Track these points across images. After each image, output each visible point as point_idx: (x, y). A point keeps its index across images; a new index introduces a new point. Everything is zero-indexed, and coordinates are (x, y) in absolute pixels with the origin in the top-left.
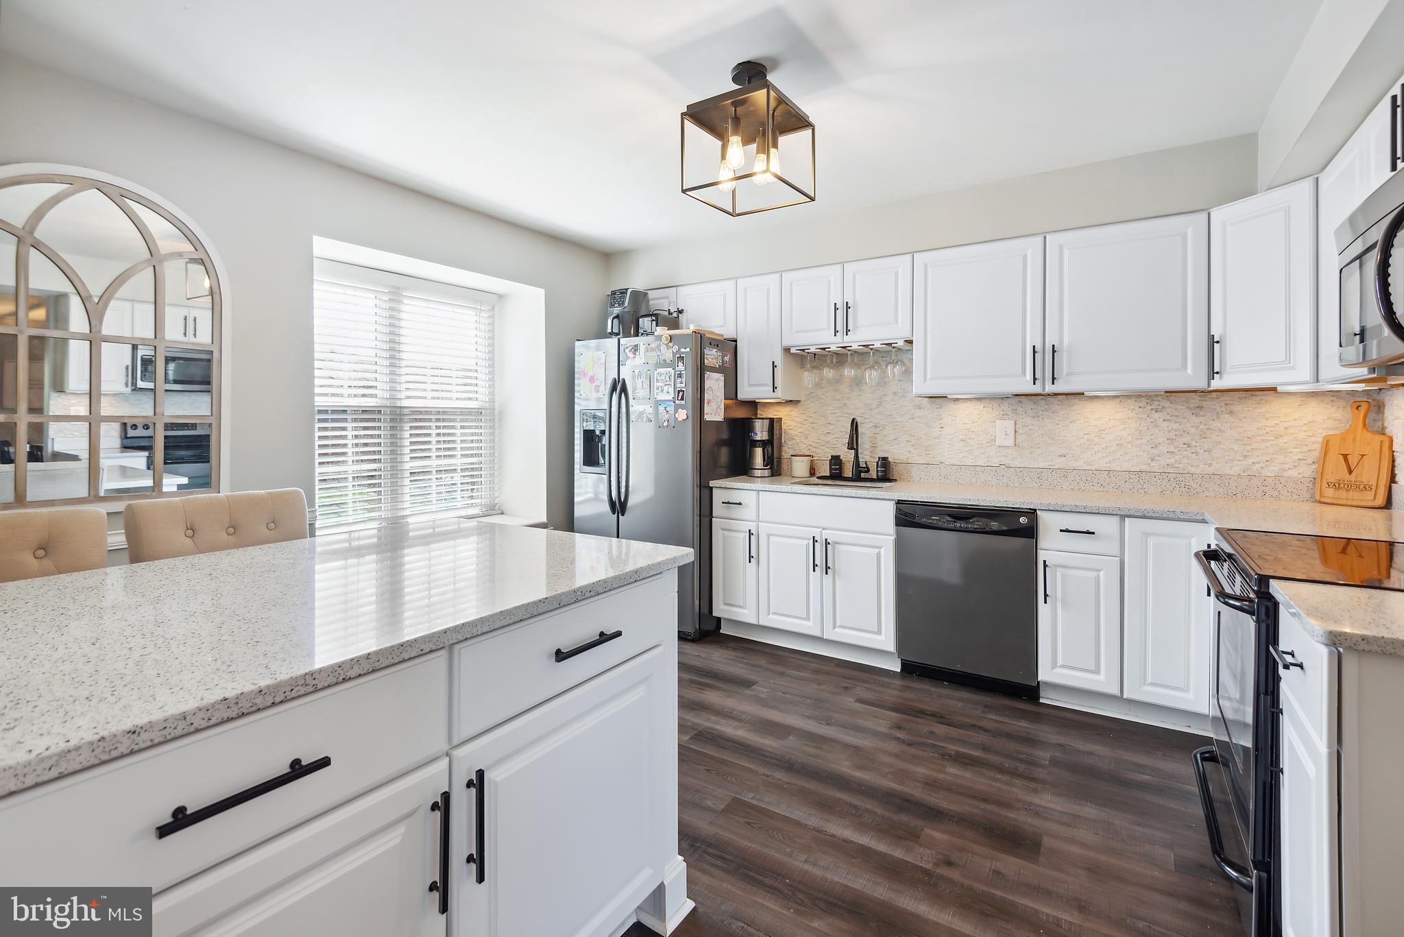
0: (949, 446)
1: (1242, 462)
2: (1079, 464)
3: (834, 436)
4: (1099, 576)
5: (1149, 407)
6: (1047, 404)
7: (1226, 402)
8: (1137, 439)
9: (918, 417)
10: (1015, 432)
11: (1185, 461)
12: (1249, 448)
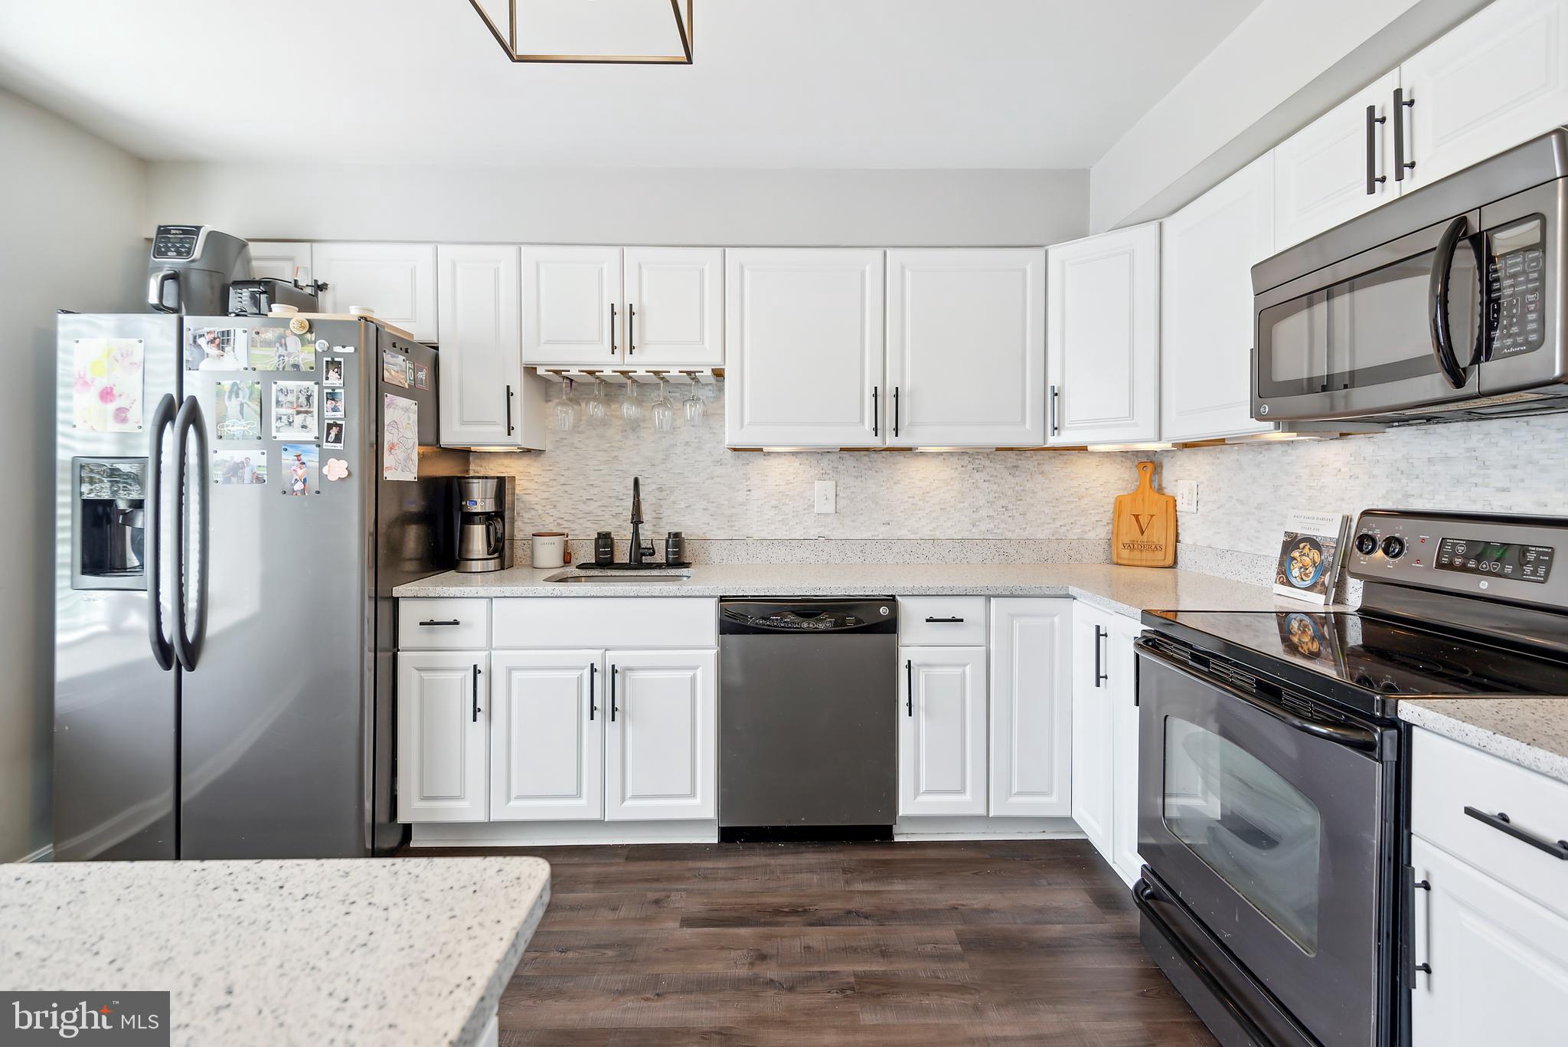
0: (759, 514)
1: (1051, 526)
2: (904, 533)
3: (599, 504)
4: (964, 672)
5: (970, 466)
6: (870, 461)
7: (1040, 462)
8: (960, 502)
9: (718, 477)
10: (836, 495)
11: (1003, 525)
12: (1057, 510)
